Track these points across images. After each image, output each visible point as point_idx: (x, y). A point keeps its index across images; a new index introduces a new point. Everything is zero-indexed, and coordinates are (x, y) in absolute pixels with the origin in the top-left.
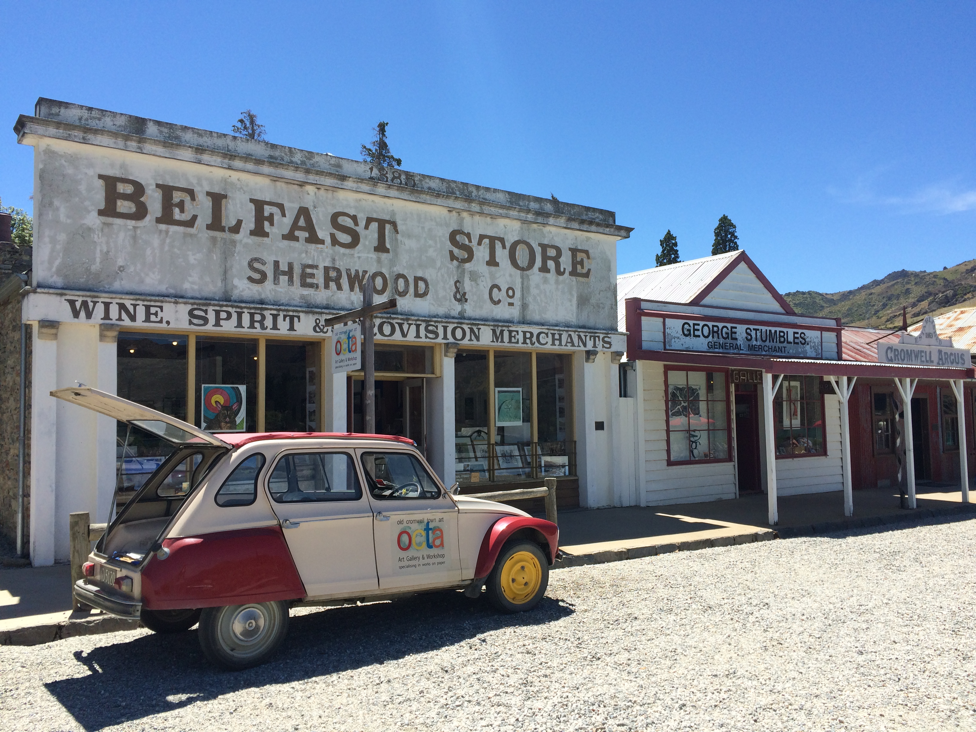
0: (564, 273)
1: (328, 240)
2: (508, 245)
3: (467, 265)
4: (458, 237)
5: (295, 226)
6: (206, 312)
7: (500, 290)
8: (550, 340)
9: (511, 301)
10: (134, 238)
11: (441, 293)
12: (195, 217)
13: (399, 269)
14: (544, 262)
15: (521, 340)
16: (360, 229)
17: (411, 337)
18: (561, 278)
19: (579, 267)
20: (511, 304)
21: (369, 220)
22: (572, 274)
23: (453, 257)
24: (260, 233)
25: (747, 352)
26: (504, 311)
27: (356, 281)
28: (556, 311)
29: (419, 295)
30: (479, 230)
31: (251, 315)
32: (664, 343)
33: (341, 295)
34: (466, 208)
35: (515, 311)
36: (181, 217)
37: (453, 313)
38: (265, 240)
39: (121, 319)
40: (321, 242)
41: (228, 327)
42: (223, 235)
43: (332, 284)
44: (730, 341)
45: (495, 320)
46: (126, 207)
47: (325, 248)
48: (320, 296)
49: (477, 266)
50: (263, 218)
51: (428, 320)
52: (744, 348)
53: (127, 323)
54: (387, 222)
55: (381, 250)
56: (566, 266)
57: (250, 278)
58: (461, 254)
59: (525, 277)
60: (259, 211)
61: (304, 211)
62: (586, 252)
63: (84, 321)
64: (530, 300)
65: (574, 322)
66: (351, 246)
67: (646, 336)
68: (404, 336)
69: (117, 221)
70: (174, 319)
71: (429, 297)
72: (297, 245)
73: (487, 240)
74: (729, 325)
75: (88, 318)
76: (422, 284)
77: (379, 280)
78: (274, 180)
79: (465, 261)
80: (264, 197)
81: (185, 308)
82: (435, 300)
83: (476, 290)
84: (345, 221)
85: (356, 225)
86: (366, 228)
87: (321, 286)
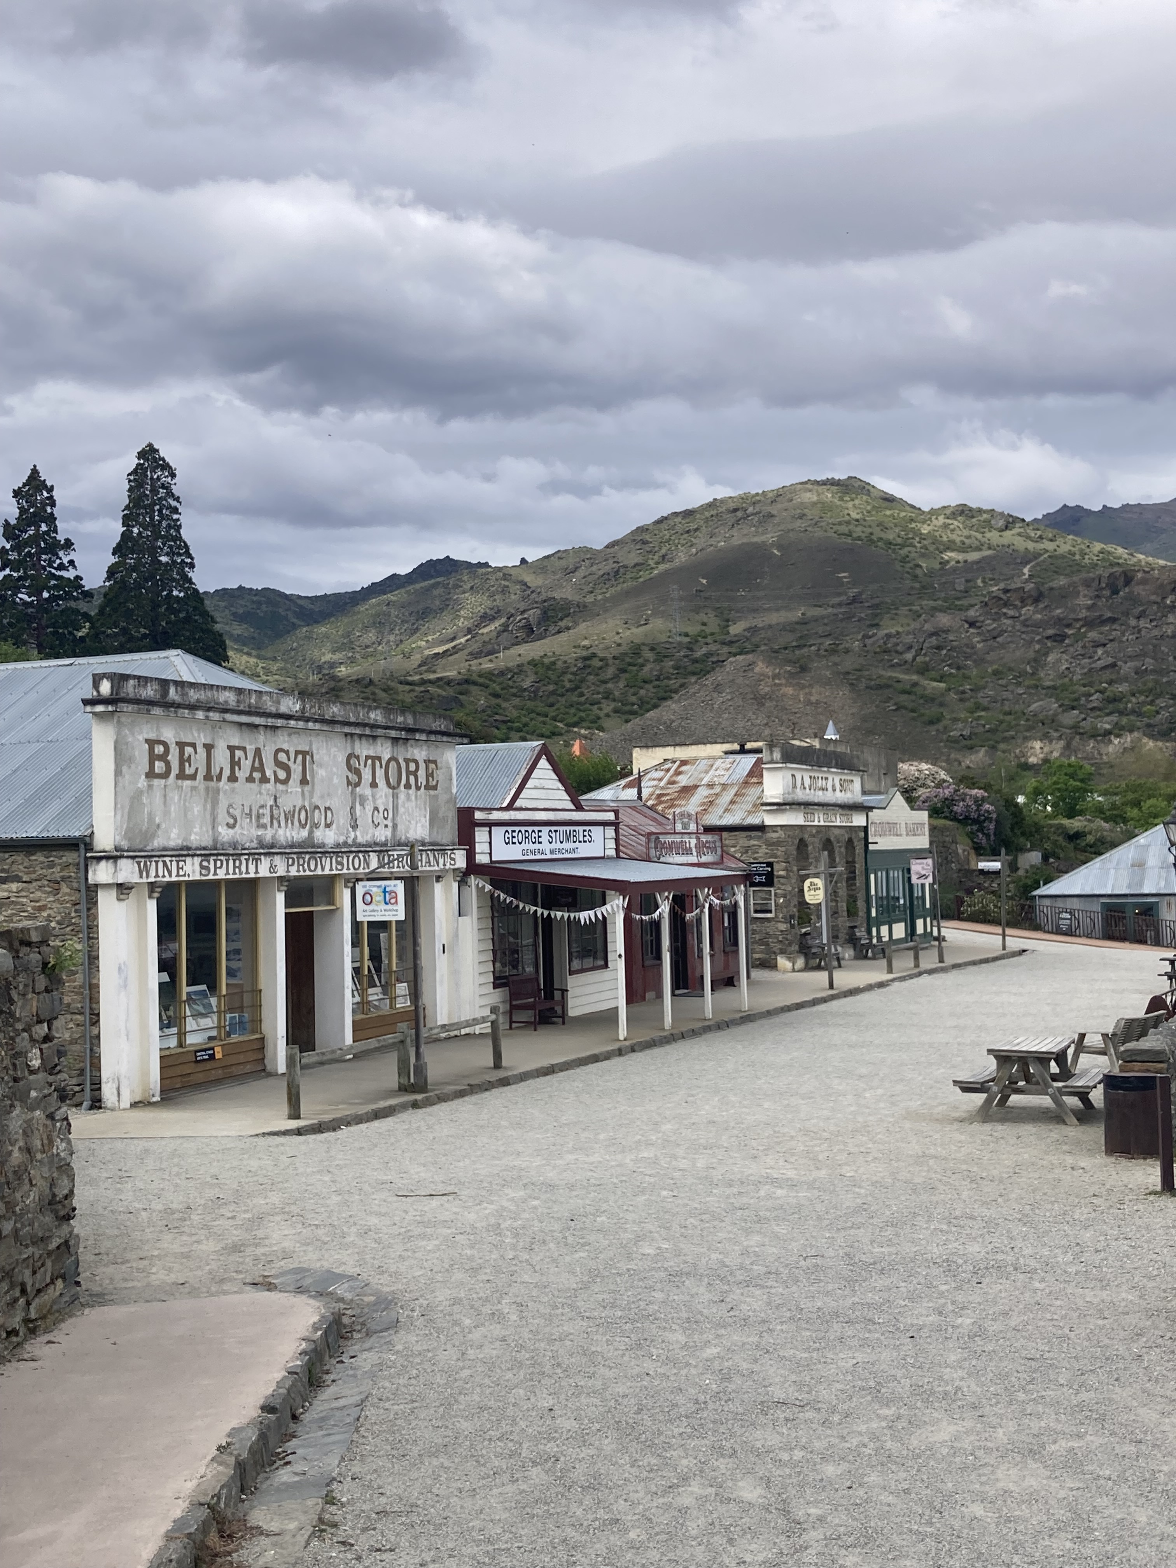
0: (421, 788)
1: (272, 778)
2: (384, 764)
3: (358, 789)
4: (352, 762)
5: (253, 769)
6: (209, 862)
7: (378, 811)
9: (386, 822)
10: (165, 796)
11: (342, 821)
12: (197, 769)
13: (316, 801)
14: (408, 779)
15: (396, 865)
16: (291, 764)
17: (327, 872)
18: (419, 793)
19: (430, 778)
20: (386, 826)
21: (297, 753)
22: (426, 788)
23: (349, 783)
24: (233, 778)
25: (549, 856)
26: (382, 834)
27: (289, 816)
28: (415, 831)
29: (328, 826)
30: (365, 753)
31: (234, 861)
32: (490, 854)
33: (281, 832)
34: (358, 731)
35: (388, 833)
36: (189, 771)
37: (350, 841)
38: (236, 785)
39: (164, 876)
40: (267, 781)
41: (221, 874)
42: (212, 784)
43: (275, 822)
44: (537, 846)
45: (376, 844)
46: (159, 766)
47: (270, 786)
48: (268, 835)
49: (365, 789)
50: (235, 764)
51: (338, 851)
52: (548, 852)
53: (167, 879)
54: (307, 753)
55: (304, 781)
56: (422, 779)
57: (227, 824)
58: (354, 778)
59: (395, 797)
60: (233, 756)
61: (258, 752)
62: (435, 762)
63: (144, 880)
64: (399, 820)
65: (427, 840)
66: (285, 782)
67: (478, 848)
68: (323, 869)
69: (156, 782)
70: (192, 870)
71: (334, 826)
72: (254, 786)
73: (370, 762)
74: (536, 829)
75: (147, 877)
76: (329, 814)
77: (303, 813)
78: (241, 724)
79: (358, 784)
80: (235, 742)
81: (197, 860)
82: (338, 828)
83: (364, 814)
84: (282, 757)
85: (289, 759)
86: (295, 761)
87: (269, 825)
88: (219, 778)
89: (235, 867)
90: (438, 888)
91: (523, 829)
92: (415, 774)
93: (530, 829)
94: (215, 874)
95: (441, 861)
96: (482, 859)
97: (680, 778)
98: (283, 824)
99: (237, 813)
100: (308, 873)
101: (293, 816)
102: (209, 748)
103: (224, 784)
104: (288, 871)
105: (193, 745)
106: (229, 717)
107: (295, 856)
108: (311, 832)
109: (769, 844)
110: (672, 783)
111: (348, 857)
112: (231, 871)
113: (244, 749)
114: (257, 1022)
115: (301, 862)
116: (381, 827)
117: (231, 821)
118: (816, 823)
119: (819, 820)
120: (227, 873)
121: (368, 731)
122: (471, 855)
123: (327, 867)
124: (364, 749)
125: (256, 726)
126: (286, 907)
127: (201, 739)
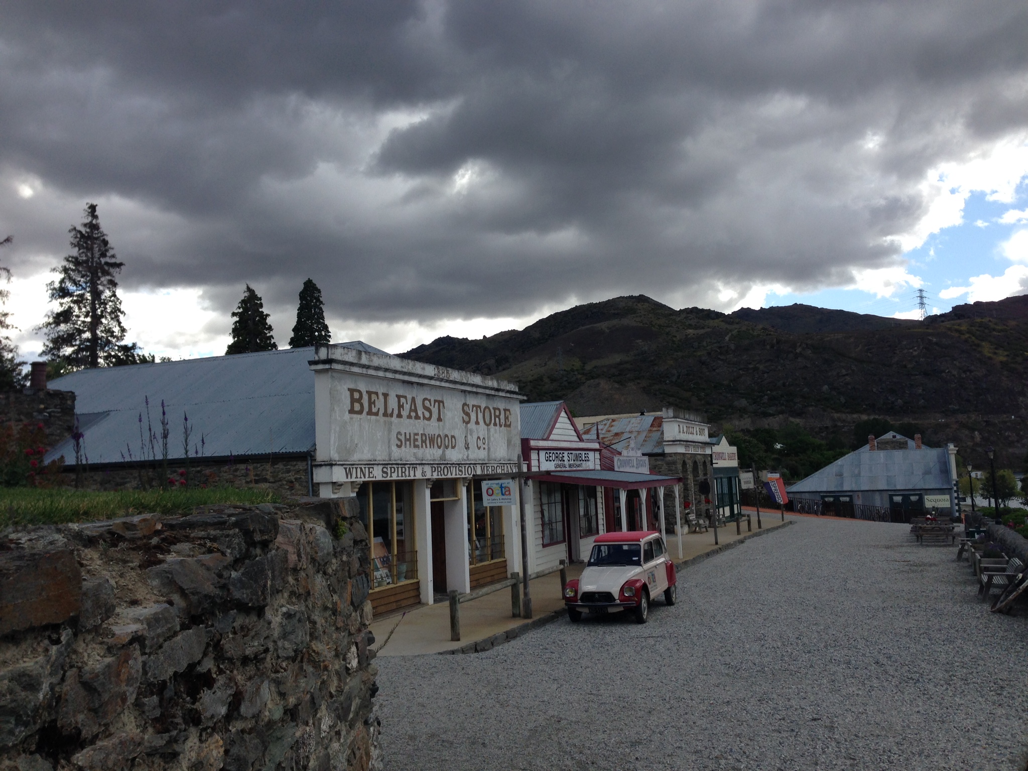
0: (502, 425)
1: (422, 417)
2: (482, 411)
3: (469, 425)
4: (465, 408)
5: (411, 410)
6: (387, 468)
7: (480, 440)
8: (500, 471)
9: (484, 446)
10: (360, 425)
11: (460, 445)
12: (379, 409)
13: (445, 431)
14: (495, 420)
15: (491, 472)
16: (432, 408)
17: (454, 476)
18: (501, 428)
19: (507, 420)
20: (484, 448)
22: (504, 426)
23: (464, 421)
25: (568, 469)
26: (482, 454)
28: (499, 451)
29: (453, 448)
30: (472, 403)
31: (402, 468)
32: (539, 467)
33: (427, 450)
34: (468, 389)
35: (486, 452)
36: (374, 410)
37: (465, 457)
38: (401, 420)
39: (361, 478)
40: (419, 418)
41: (394, 477)
42: (388, 419)
43: (424, 444)
44: (562, 462)
45: (479, 459)
46: (357, 407)
47: (421, 421)
48: (420, 452)
49: (472, 426)
50: (400, 406)
51: (459, 463)
52: (567, 466)
53: (363, 479)
54: (441, 402)
55: (439, 419)
56: (503, 421)
57: (397, 445)
58: (466, 418)
59: (488, 430)
60: (399, 401)
61: (413, 399)
62: (509, 411)
63: (349, 480)
64: (491, 445)
65: (506, 457)
66: (429, 419)
67: (533, 463)
68: (452, 475)
69: (355, 416)
70: (378, 475)
71: (456, 448)
72: (412, 421)
73: (475, 408)
74: (562, 452)
75: (351, 478)
76: (453, 440)
77: (439, 439)
78: (404, 382)
79: (468, 423)
80: (401, 393)
81: (381, 467)
82: (458, 449)
83: (472, 441)
84: (427, 403)
85: (431, 405)
86: (434, 407)
87: (420, 446)
88: (391, 415)
89: (402, 472)
91: (555, 452)
92: (499, 417)
93: (558, 452)
94: (391, 476)
95: (514, 471)
96: (534, 469)
98: (428, 446)
99: (402, 438)
100: (443, 477)
101: (434, 441)
102: (386, 395)
103: (394, 419)
104: (432, 475)
105: (377, 394)
106: (397, 376)
107: (436, 466)
108: (444, 451)
109: (668, 463)
111: (465, 467)
112: (400, 475)
113: (405, 397)
114: (412, 572)
115: (439, 469)
116: (482, 448)
117: (399, 443)
118: (690, 452)
120: (398, 476)
121: (472, 389)
122: (529, 467)
123: (454, 473)
124: (472, 401)
125: (413, 383)
126: (432, 498)
127: (381, 391)
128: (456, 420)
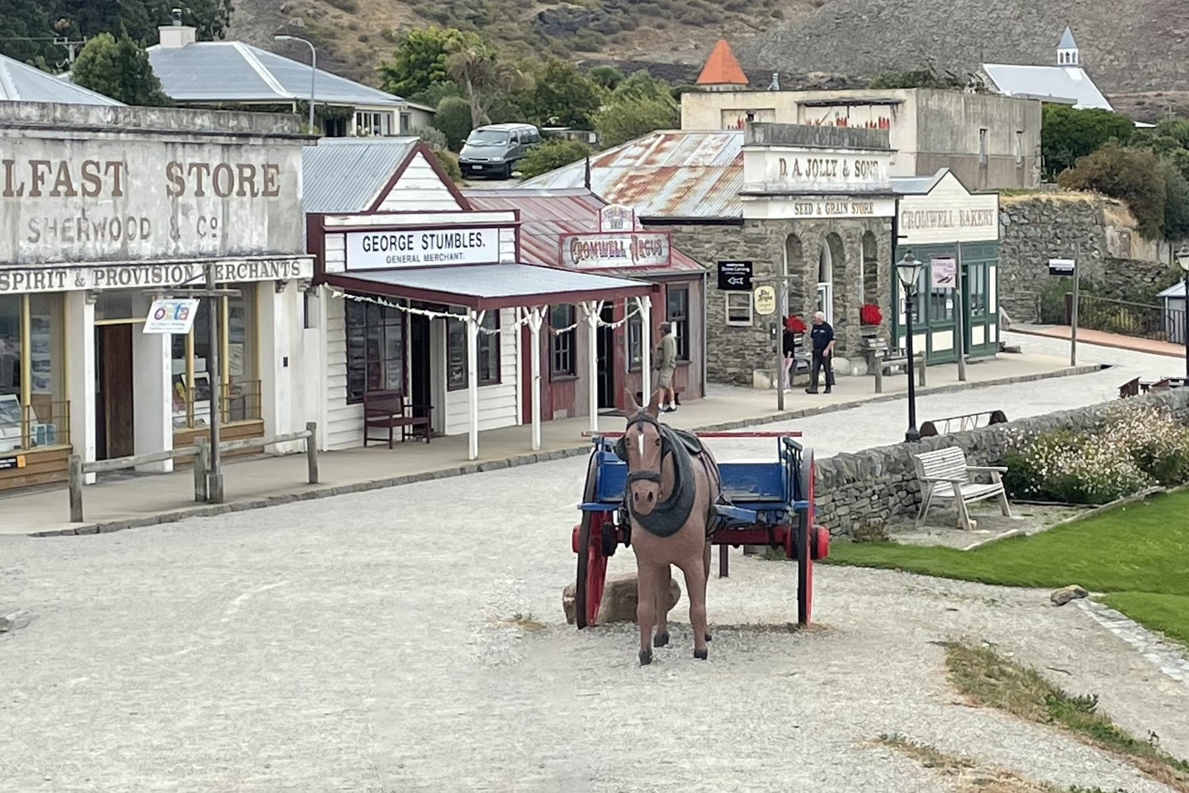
0: (257, 194)
1: (80, 192)
2: (212, 172)
3: (180, 199)
4: (173, 171)
5: (58, 182)
6: (8, 276)
7: (205, 220)
8: (248, 272)
9: (214, 232)
11: (161, 232)
13: (131, 212)
14: (241, 185)
15: (225, 276)
16: (101, 176)
17: (142, 284)
18: (255, 199)
19: (270, 184)
20: (214, 236)
21: (108, 164)
22: (264, 194)
23: (169, 192)
24: (35, 193)
25: (423, 263)
26: (209, 244)
27: (99, 229)
28: (251, 238)
29: (144, 237)
30: (189, 160)
31: (36, 275)
32: (345, 262)
33: (90, 245)
34: (178, 139)
35: (217, 242)
37: (170, 252)
38: (39, 199)
40: (75, 194)
41: (22, 288)
42: (15, 199)
43: (83, 235)
44: (406, 252)
45: (201, 254)
47: (77, 199)
48: (75, 248)
49: (189, 198)
50: (37, 178)
51: (155, 264)
52: (421, 258)
54: (120, 164)
55: (117, 193)
56: (259, 185)
57: (29, 239)
58: (175, 187)
59: (226, 205)
60: (35, 171)
61: (64, 165)
62: (276, 167)
64: (229, 229)
65: (265, 248)
66: (95, 194)
67: (329, 256)
68: (137, 282)
71: (151, 238)
72: (60, 200)
73: (194, 169)
74: (406, 234)
76: (145, 224)
77: (115, 225)
78: (44, 138)
79: (180, 193)
80: (38, 157)
82: (156, 239)
83: (187, 224)
84: (91, 169)
85: (99, 171)
86: (106, 173)
87: (76, 238)
88: (20, 193)
89: (36, 281)
90: (279, 300)
91: (388, 234)
92: (251, 180)
93: (398, 234)
94: (15, 288)
95: (281, 271)
96: (333, 266)
97: (659, 157)
98: (92, 236)
99: (40, 227)
100: (120, 285)
101: (104, 228)
102: (9, 164)
103: (25, 199)
104: (97, 284)
106: (29, 133)
107: (104, 269)
108: (124, 244)
109: (748, 241)
110: (649, 162)
111: (167, 269)
112: (32, 285)
113: (48, 163)
114: (65, 434)
115: (112, 274)
116: (208, 237)
117: (34, 235)
118: (815, 215)
119: (820, 210)
120: (28, 287)
121: (190, 139)
122: (319, 264)
123: (143, 280)
124: (188, 157)
125: (62, 140)
126: (96, 320)
128: (153, 190)
